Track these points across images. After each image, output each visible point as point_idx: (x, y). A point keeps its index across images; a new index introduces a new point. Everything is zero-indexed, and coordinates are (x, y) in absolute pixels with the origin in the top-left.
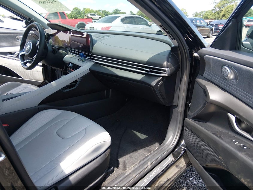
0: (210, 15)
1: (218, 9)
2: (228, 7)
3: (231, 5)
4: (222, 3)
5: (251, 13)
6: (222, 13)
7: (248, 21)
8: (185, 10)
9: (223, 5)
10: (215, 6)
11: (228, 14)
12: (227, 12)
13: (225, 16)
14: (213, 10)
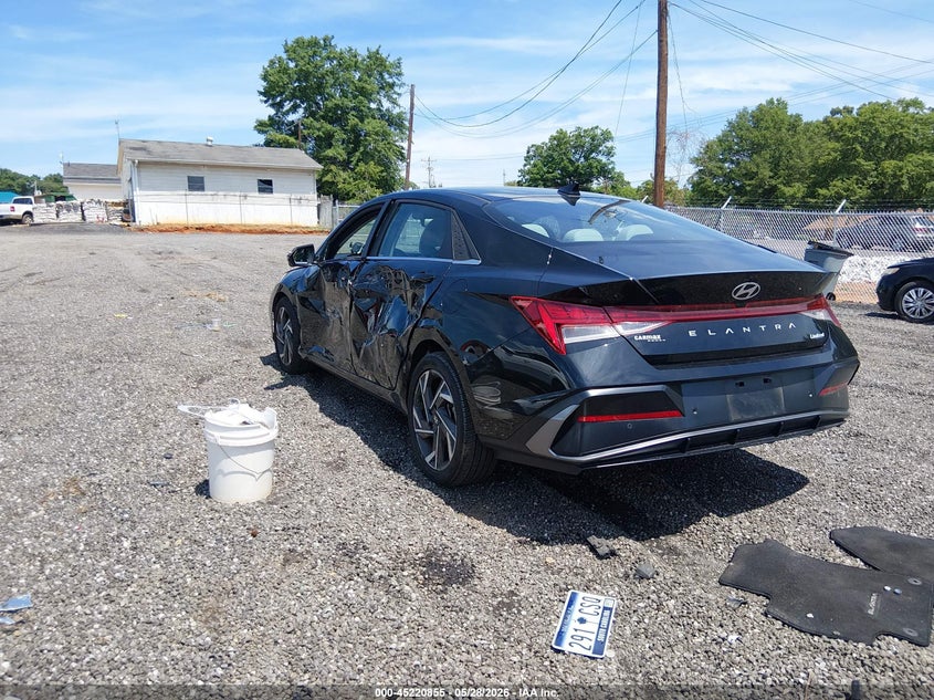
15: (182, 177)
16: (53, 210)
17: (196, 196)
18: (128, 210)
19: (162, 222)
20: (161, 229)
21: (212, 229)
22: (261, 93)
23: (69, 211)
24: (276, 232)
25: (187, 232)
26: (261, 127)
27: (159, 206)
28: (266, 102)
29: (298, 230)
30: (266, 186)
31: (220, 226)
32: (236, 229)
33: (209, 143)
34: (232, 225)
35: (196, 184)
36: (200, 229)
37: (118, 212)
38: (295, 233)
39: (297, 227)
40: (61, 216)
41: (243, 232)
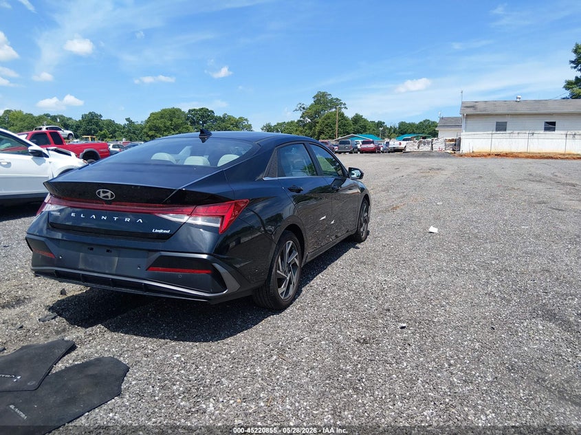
0: (297, 130)
1: (309, 120)
2: (328, 118)
3: (331, 113)
4: (314, 109)
5: (365, 126)
6: (318, 128)
7: (364, 143)
8: (246, 120)
9: (317, 113)
10: (303, 113)
11: (330, 129)
12: (327, 125)
13: (323, 133)
14: (301, 121)
15: (493, 123)
16: (416, 144)
17: (500, 134)
18: (457, 144)
19: (475, 151)
20: (473, 155)
21: (506, 155)
22: (572, 62)
23: (425, 145)
24: (552, 158)
25: (489, 157)
26: (569, 85)
27: (475, 141)
28: (575, 68)
29: (569, 156)
30: (550, 126)
31: (512, 153)
32: (523, 155)
33: (518, 100)
34: (520, 153)
35: (501, 127)
36: (497, 155)
37: (451, 145)
38: (567, 158)
39: (569, 154)
40: (420, 148)
41: (527, 157)
